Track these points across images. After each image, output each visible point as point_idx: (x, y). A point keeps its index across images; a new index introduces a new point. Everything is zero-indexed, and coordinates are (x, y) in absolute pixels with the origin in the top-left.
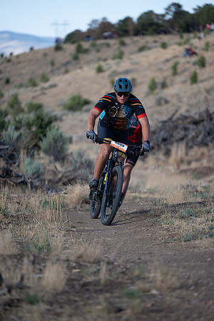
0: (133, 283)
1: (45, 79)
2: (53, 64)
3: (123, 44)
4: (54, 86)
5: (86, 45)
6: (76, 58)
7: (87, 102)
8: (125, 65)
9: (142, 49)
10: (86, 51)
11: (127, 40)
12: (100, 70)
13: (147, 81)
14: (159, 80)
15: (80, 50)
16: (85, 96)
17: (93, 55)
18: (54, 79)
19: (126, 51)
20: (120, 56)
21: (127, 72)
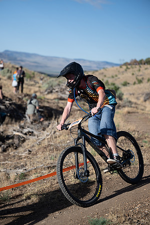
0: (145, 138)
1: (116, 76)
2: (119, 71)
3: (140, 67)
4: (119, 78)
5: (129, 67)
6: (126, 70)
7: (129, 84)
8: (141, 73)
9: (146, 69)
10: (129, 69)
11: (142, 66)
12: (133, 74)
15: (127, 68)
16: (128, 82)
17: (131, 70)
18: (119, 76)
19: (141, 69)
20: (139, 70)
21: (141, 75)
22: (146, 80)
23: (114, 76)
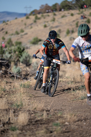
0: (57, 120)
1: (22, 31)
2: (25, 24)
3: (55, 15)
4: (26, 34)
5: (39, 16)
6: (35, 22)
8: (56, 24)
9: (63, 17)
10: (39, 19)
11: (57, 13)
12: (45, 26)
13: (66, 30)
14: (70, 30)
15: (37, 18)
16: (40, 38)
17: (42, 20)
18: (26, 31)
19: (56, 17)
20: (54, 20)
21: (57, 27)
22: (65, 33)
23: (19, 31)
